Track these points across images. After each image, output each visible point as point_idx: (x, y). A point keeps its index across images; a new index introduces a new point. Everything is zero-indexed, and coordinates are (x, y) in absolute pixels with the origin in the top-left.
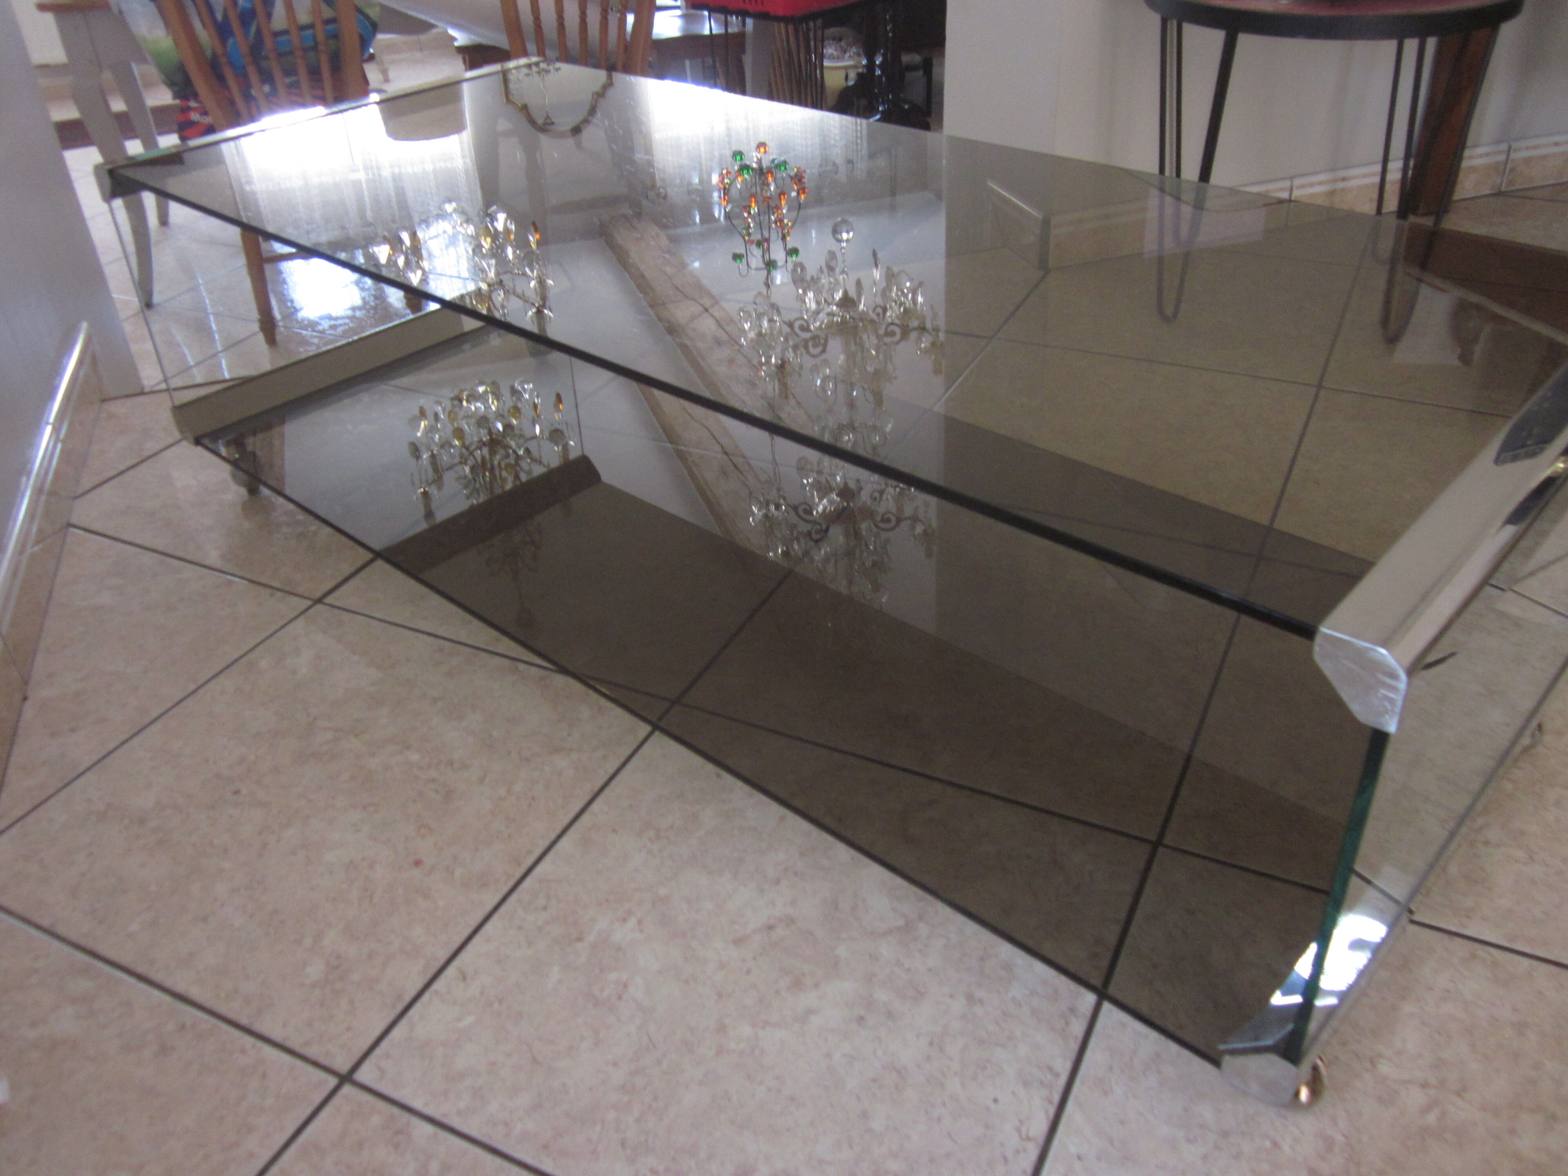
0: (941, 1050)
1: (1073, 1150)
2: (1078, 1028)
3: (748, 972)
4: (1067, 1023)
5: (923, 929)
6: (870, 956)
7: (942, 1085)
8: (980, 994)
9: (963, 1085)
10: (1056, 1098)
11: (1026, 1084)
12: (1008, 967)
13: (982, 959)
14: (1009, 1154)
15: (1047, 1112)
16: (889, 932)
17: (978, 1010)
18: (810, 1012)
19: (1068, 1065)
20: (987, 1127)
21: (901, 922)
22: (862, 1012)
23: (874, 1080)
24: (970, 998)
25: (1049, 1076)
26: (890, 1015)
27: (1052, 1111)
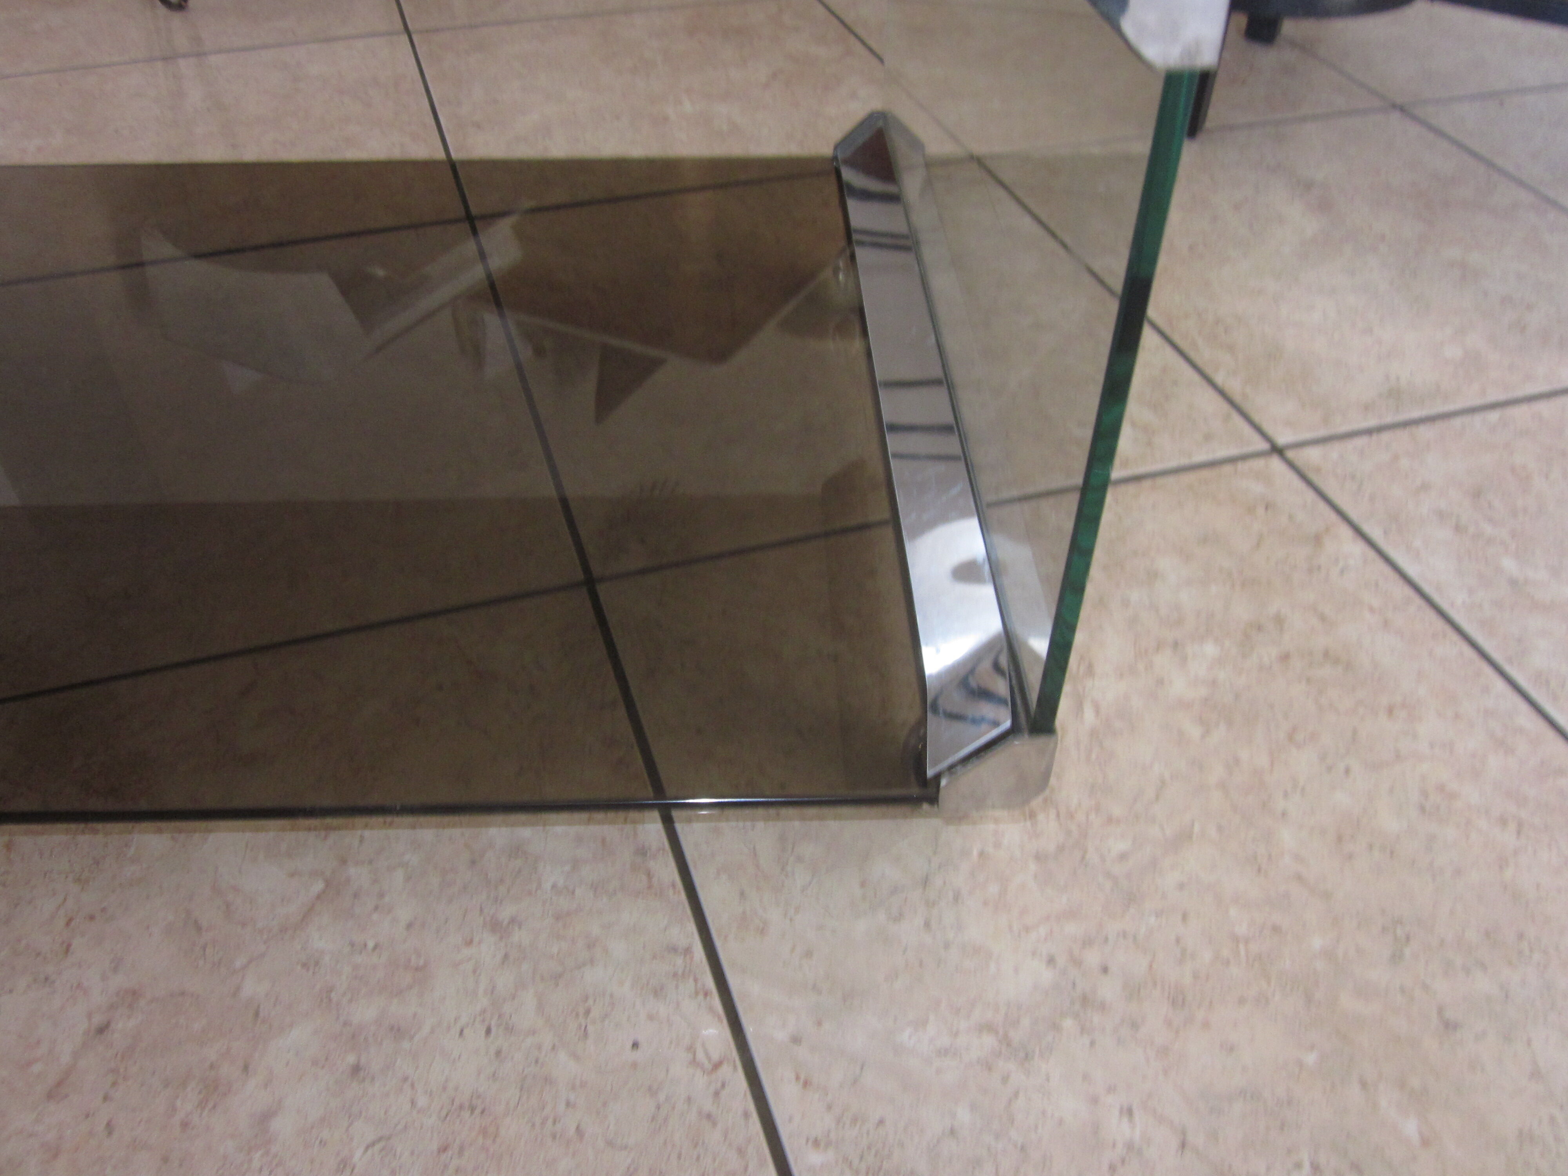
0: (510, 1030)
1: (781, 1035)
2: (668, 871)
3: (110, 1128)
4: (649, 875)
5: (358, 875)
6: (305, 965)
7: (548, 1080)
8: (506, 912)
9: (575, 1056)
10: (709, 982)
11: (658, 992)
12: (517, 850)
13: (473, 862)
14: (708, 1105)
15: (711, 1009)
16: (308, 913)
17: (520, 936)
18: (265, 1118)
19: (692, 927)
20: (652, 1091)
21: (318, 886)
22: (351, 1059)
23: (444, 1149)
24: (495, 926)
25: (679, 961)
26: (398, 1032)
27: (716, 1002)
